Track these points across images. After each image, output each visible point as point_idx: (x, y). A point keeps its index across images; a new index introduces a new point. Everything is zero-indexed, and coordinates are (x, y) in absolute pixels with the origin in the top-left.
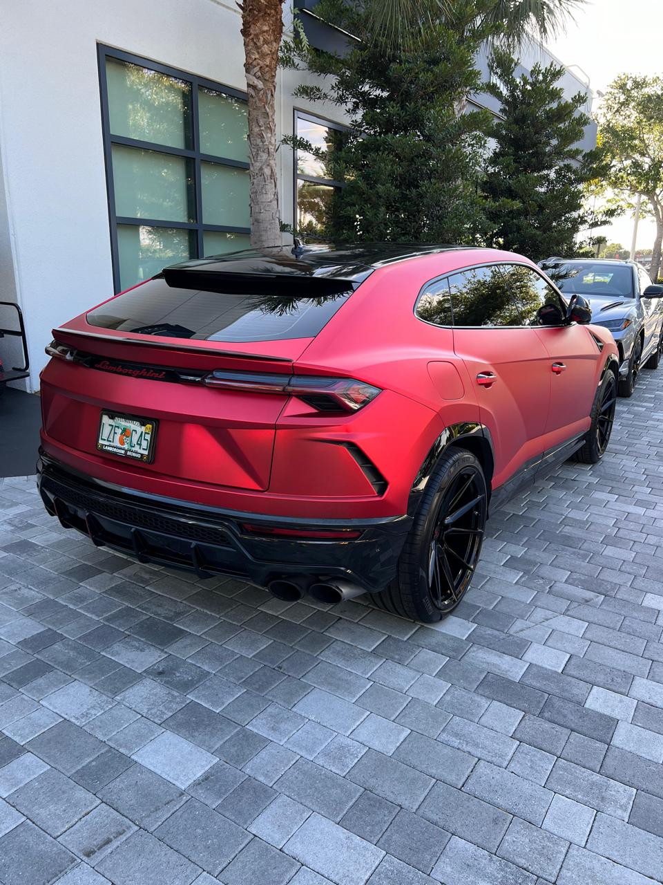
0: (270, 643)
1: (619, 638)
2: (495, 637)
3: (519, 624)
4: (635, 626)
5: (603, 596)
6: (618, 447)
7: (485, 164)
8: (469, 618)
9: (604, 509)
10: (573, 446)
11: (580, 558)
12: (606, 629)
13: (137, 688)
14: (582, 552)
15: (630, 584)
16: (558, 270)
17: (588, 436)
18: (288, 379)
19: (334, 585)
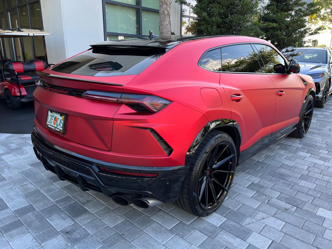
0: (123, 220)
1: (300, 233)
2: (234, 226)
3: (248, 220)
4: (310, 226)
5: (296, 208)
6: (314, 131)
7: (263, 9)
8: (223, 215)
9: (303, 161)
10: (291, 129)
11: (286, 186)
12: (294, 227)
13: (54, 240)
14: (288, 182)
15: (311, 201)
16: (293, 52)
17: (298, 126)
18: (121, 95)
19: (145, 199)
